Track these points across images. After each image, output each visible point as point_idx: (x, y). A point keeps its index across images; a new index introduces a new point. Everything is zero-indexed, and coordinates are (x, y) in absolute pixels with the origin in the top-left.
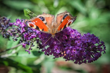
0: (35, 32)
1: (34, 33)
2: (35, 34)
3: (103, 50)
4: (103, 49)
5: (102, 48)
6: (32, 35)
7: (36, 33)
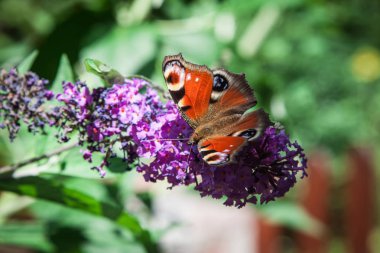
0: (116, 119)
1: (114, 123)
2: (117, 124)
3: (300, 169)
4: (300, 165)
5: (297, 162)
6: (110, 129)
7: (120, 122)
